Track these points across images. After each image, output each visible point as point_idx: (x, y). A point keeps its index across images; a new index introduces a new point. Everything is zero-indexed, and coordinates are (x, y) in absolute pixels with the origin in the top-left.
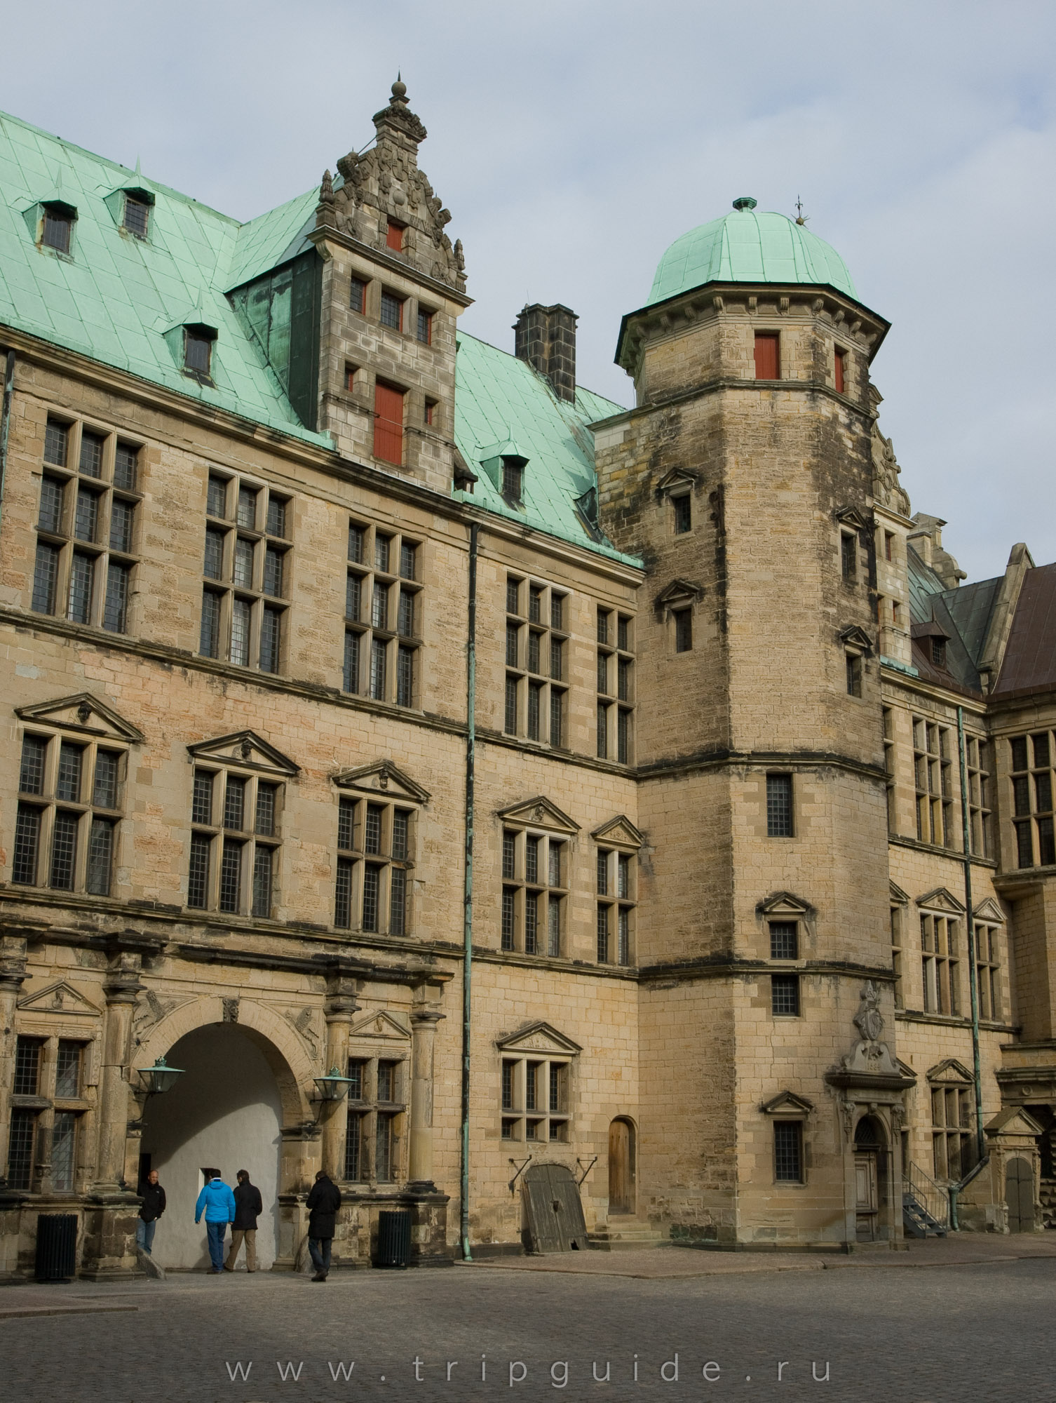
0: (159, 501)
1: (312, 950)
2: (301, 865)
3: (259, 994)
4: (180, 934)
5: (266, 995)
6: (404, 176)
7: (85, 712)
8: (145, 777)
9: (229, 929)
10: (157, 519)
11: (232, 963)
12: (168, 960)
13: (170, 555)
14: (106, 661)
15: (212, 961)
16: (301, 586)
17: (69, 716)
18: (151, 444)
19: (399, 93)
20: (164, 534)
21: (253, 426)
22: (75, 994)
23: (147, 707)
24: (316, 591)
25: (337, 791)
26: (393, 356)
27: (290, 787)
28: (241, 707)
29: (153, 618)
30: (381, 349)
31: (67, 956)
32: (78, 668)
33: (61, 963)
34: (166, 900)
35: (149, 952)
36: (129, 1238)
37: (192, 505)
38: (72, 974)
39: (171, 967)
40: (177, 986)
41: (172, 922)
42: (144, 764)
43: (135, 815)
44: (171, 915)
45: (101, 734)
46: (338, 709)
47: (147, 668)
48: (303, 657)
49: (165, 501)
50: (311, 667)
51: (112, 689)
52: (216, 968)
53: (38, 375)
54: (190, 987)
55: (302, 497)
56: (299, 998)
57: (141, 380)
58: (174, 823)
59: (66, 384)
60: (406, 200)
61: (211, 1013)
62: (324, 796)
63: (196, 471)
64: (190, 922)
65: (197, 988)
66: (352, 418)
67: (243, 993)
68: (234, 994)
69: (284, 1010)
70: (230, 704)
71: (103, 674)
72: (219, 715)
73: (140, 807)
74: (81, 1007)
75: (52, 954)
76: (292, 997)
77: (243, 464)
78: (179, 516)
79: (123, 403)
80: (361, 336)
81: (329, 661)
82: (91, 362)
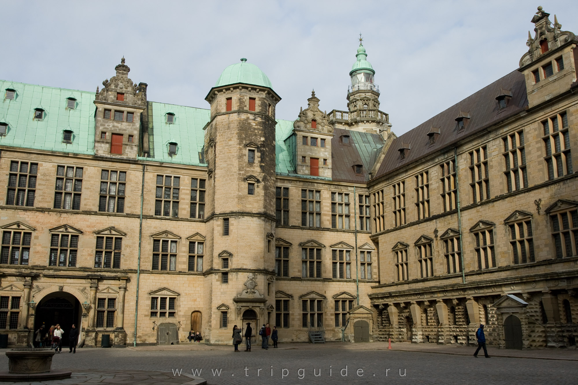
0: (42, 175)
1: (86, 274)
2: (84, 254)
3: (70, 284)
4: (46, 272)
5: (71, 284)
6: (123, 81)
7: (19, 226)
8: (37, 238)
9: (60, 270)
10: (41, 179)
11: (61, 278)
12: (42, 278)
13: (45, 187)
14: (26, 213)
15: (55, 278)
16: (85, 188)
17: (15, 226)
18: (39, 163)
19: (123, 61)
20: (43, 183)
21: (68, 154)
22: (16, 287)
23: (37, 222)
24: (90, 189)
25: (96, 235)
26: (118, 127)
27: (80, 236)
28: (65, 219)
29: (40, 202)
30: (114, 126)
31: (14, 278)
32: (18, 216)
33: (12, 280)
34: (42, 265)
35: (35, 277)
37: (52, 174)
38: (15, 282)
39: (43, 279)
40: (45, 284)
41: (44, 270)
42: (36, 235)
43: (34, 247)
44: (44, 268)
45: (24, 229)
46: (96, 216)
47: (38, 213)
48: (85, 205)
49: (44, 175)
50: (88, 207)
51: (27, 219)
52: (56, 279)
53: (8, 153)
54: (49, 284)
55: (86, 167)
56: (82, 285)
57: (34, 149)
58: (46, 247)
59: (16, 153)
60: (124, 87)
61: (55, 289)
62: (91, 237)
63: (53, 166)
64: (49, 269)
65: (50, 284)
66: (103, 145)
67: (64, 284)
68: (62, 285)
69: (77, 288)
70: (62, 219)
71: (25, 216)
72: (59, 221)
73: (35, 245)
74: (17, 289)
75: (9, 278)
76: (80, 285)
77: (67, 162)
78: (48, 178)
79: (32, 155)
80: (106, 125)
81: (94, 205)
82: (20, 148)
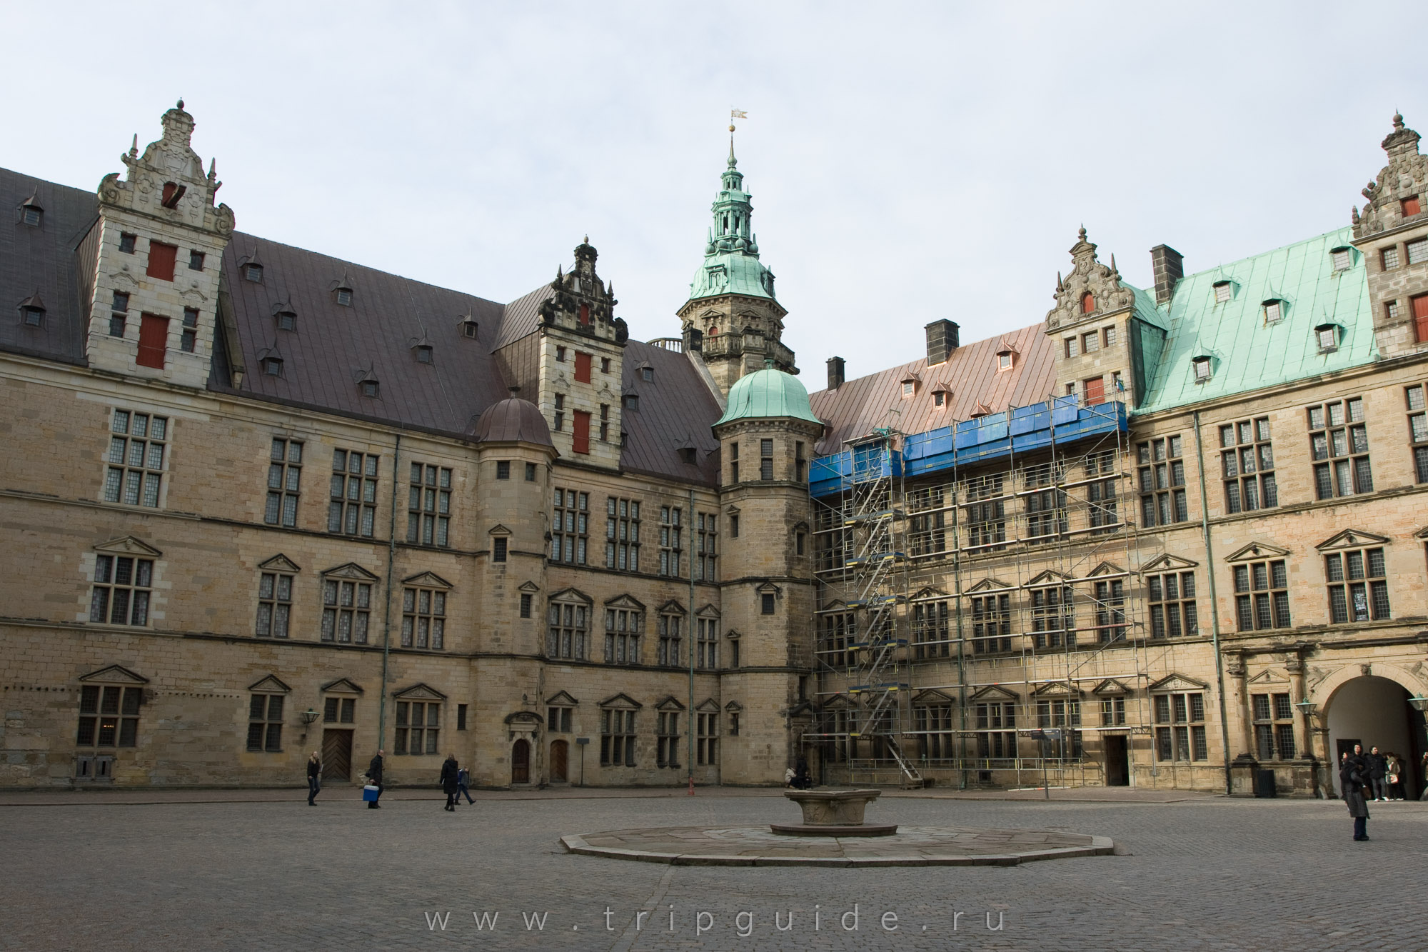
0: (1280, 438)
1: (1416, 631)
2: (1401, 587)
3: (1383, 659)
4: (1327, 638)
5: (1387, 659)
6: (1408, 168)
7: (1256, 551)
8: (1295, 569)
9: (1357, 630)
10: (1281, 447)
11: (1361, 646)
12: (1322, 651)
13: (1290, 460)
14: (1265, 523)
15: (1348, 648)
16: (1375, 440)
17: (1250, 554)
18: (1269, 414)
19: (1399, 121)
20: (1285, 452)
21: (1319, 377)
22: (1275, 673)
23: (1291, 536)
24: (1386, 438)
25: (1420, 541)
26: (1419, 278)
27: (1386, 547)
28: (1345, 518)
29: (1286, 494)
30: (1409, 280)
31: (1268, 658)
32: (1252, 531)
33: (1265, 661)
34: (1317, 623)
35: (1305, 651)
36: (1308, 781)
37: (1299, 431)
38: (1271, 665)
39: (1325, 654)
40: (1329, 662)
41: (1322, 633)
42: (1294, 563)
43: (1293, 588)
44: (1322, 630)
45: (1268, 556)
46: (1413, 496)
47: (1287, 518)
48: (1383, 477)
49: (1284, 436)
50: (1389, 480)
51: (1270, 535)
52: (1352, 650)
53: (1210, 413)
54: (1337, 662)
55: (1367, 393)
56: (1411, 657)
57: (1250, 391)
58: (1318, 586)
59: (1223, 410)
60: (1414, 180)
61: (1355, 672)
62: (1411, 546)
63: (1298, 413)
64: (1333, 631)
65: (1342, 662)
66: (1393, 332)
67: (1372, 660)
68: (1366, 661)
69: (1402, 665)
70: (1338, 518)
71: (1265, 529)
72: (1333, 526)
73: (1295, 583)
74: (1279, 679)
75: (1260, 658)
76: (1406, 657)
77: (1324, 395)
78: (1292, 440)
79: (1252, 403)
80: (1391, 283)
81: (1402, 473)
82: (1225, 397)
